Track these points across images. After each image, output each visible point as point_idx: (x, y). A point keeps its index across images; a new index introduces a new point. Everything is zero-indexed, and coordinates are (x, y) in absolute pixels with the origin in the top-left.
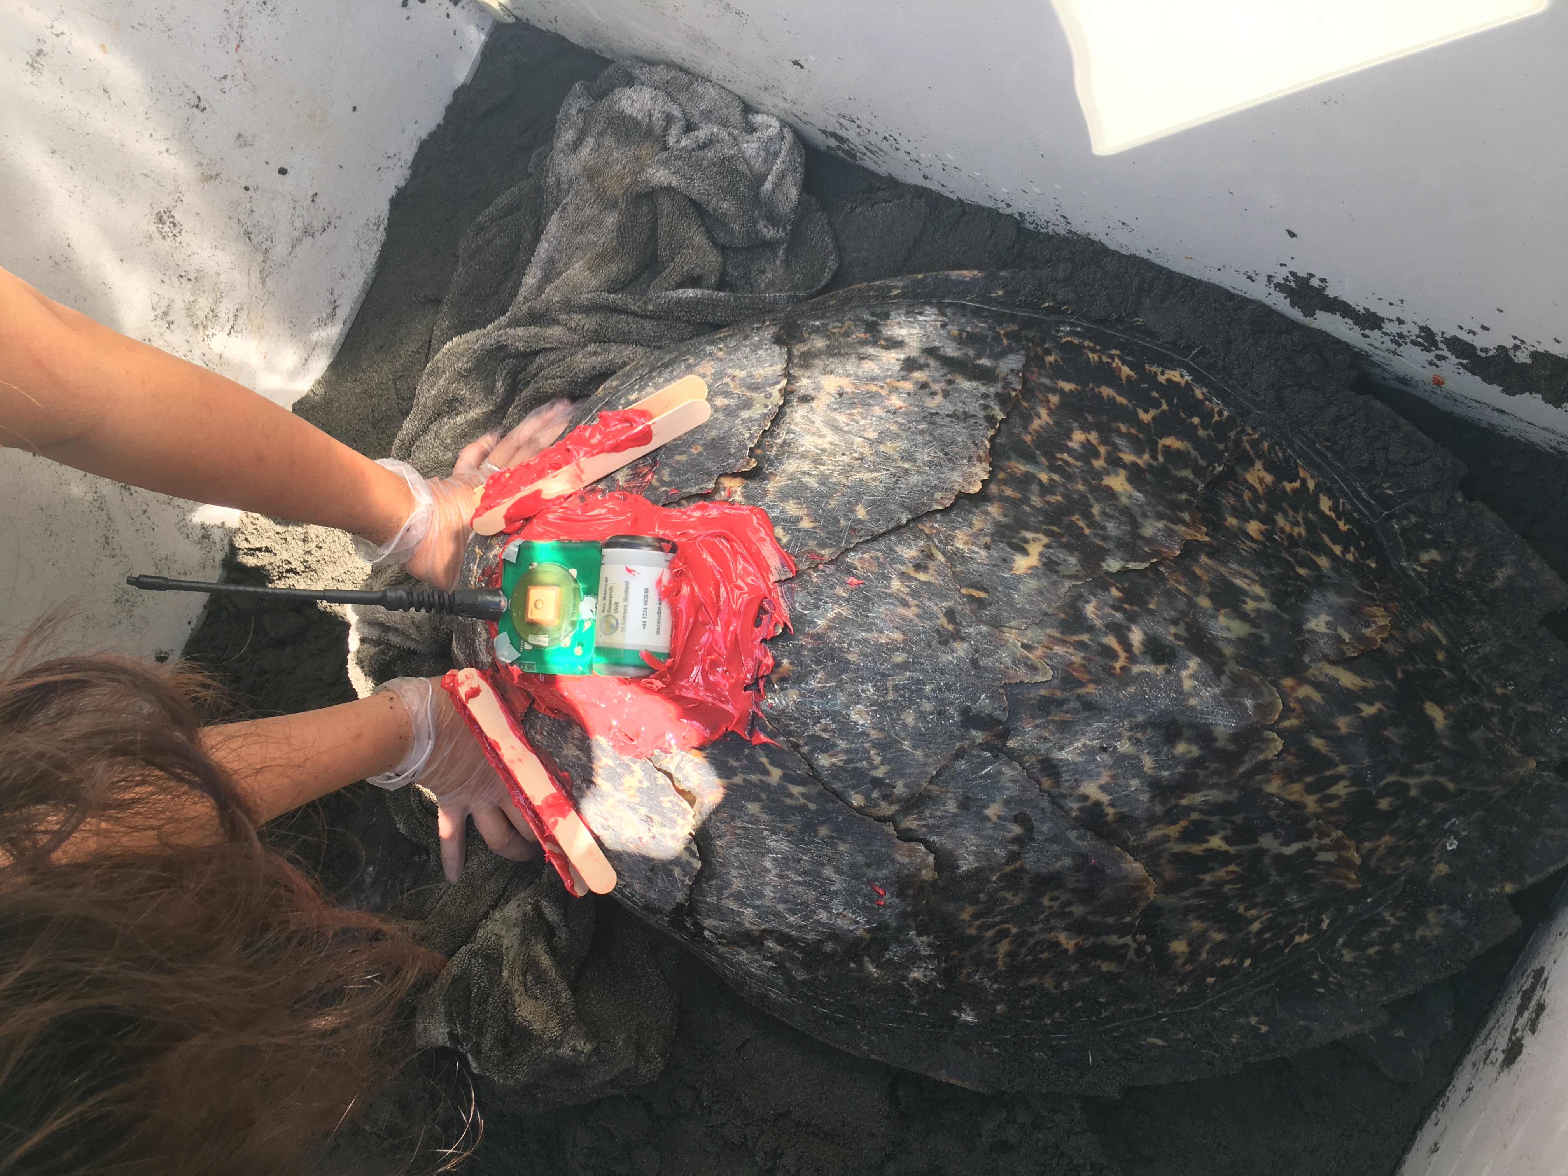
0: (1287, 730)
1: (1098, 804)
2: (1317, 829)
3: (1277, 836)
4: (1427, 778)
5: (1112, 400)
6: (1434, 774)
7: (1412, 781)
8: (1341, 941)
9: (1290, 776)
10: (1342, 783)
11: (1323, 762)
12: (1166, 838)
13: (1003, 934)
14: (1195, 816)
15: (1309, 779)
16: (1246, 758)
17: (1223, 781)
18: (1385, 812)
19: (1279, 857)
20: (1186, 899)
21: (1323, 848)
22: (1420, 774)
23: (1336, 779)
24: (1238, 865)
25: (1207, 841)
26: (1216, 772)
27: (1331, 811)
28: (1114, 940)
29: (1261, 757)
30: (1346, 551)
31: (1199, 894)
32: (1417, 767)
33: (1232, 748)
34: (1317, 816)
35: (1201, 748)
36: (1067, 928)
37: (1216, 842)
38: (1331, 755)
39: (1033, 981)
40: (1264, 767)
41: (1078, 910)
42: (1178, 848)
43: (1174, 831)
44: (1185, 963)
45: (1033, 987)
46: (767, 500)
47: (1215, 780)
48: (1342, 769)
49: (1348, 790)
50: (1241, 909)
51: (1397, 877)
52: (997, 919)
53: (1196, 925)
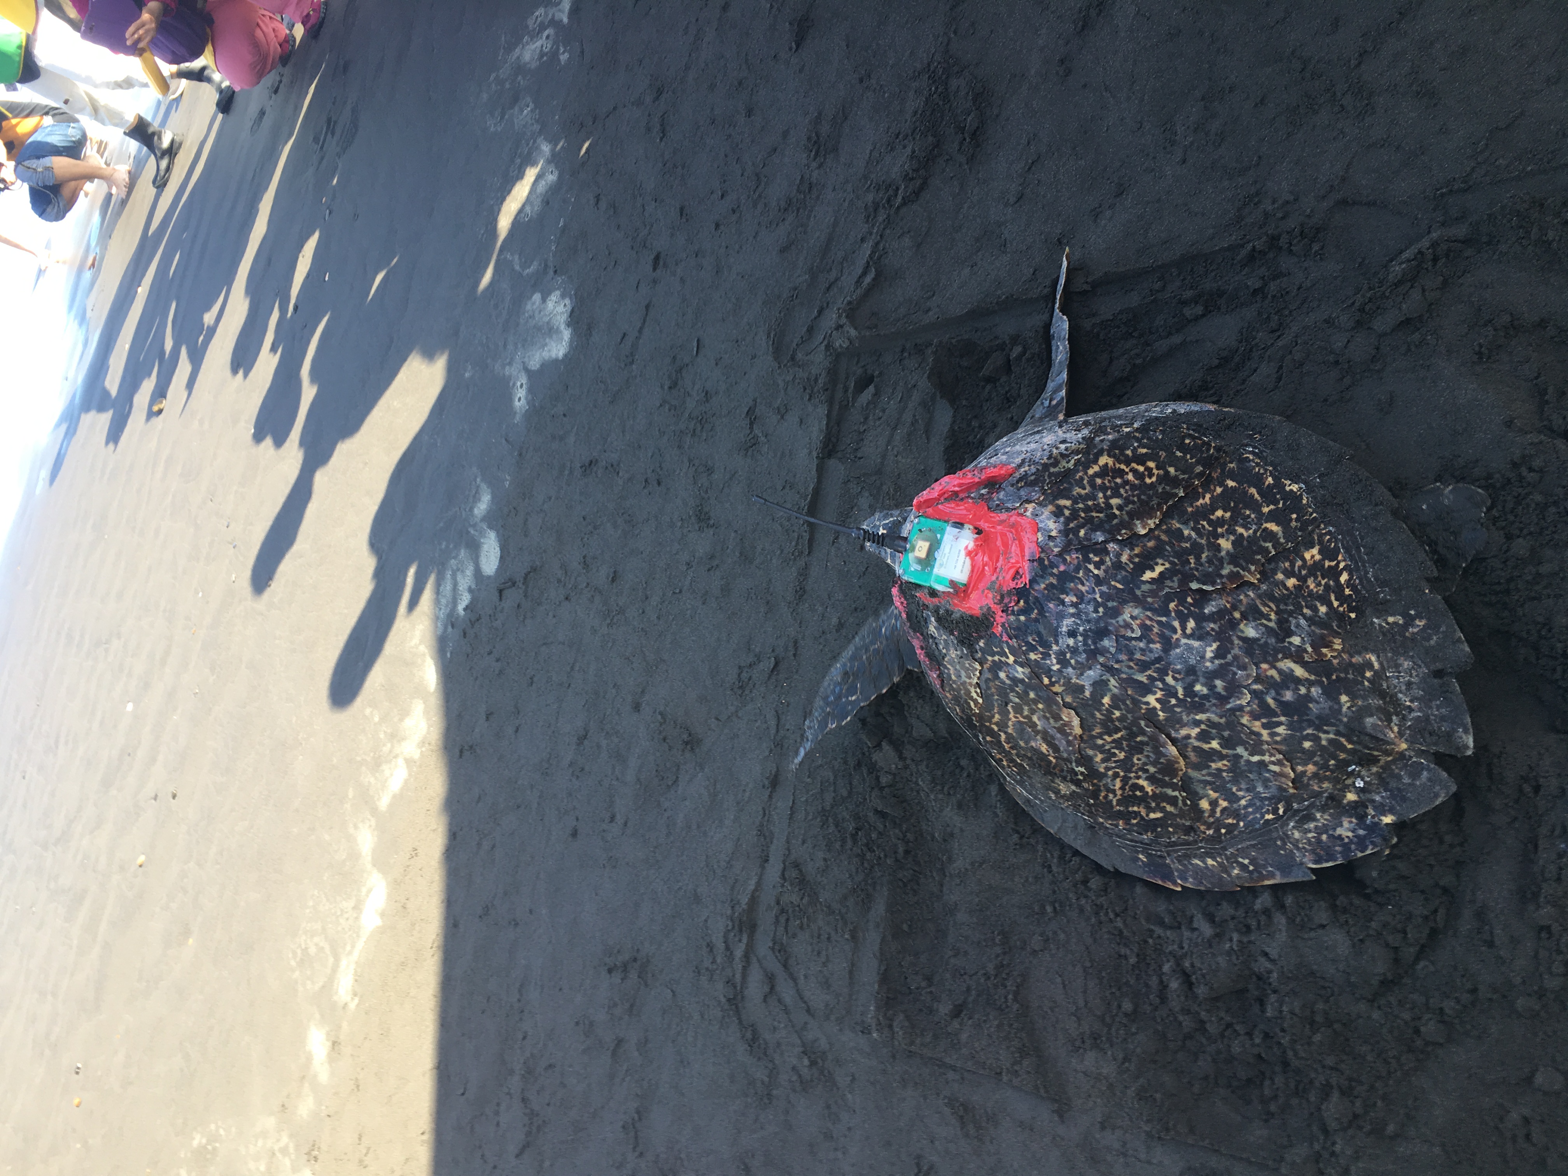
0: (1255, 690)
1: (1155, 708)
2: (1268, 751)
3: (1246, 749)
4: (1332, 736)
5: (1252, 496)
6: (1335, 734)
7: (1323, 736)
8: (1292, 824)
9: (1255, 717)
10: (1283, 727)
11: (1272, 713)
12: (1188, 737)
13: (1116, 775)
14: (1203, 727)
15: (1264, 721)
16: (1231, 701)
17: (1218, 711)
18: (1308, 750)
19: (1248, 761)
20: (1203, 775)
21: (1274, 763)
22: (1327, 732)
23: (1279, 724)
24: (1228, 761)
25: (1210, 743)
26: (1214, 705)
27: (1276, 742)
28: (1170, 792)
29: (1238, 702)
30: (1341, 605)
31: (1209, 774)
32: (1325, 728)
33: (1223, 693)
34: (1268, 743)
35: (1208, 689)
36: (1147, 779)
37: (1215, 744)
38: (1277, 710)
39: (1135, 809)
40: (1241, 708)
41: (1152, 770)
42: (1196, 744)
43: (1195, 732)
44: (1209, 816)
45: (1135, 812)
46: (1041, 518)
47: (1214, 708)
48: (1283, 719)
49: (1285, 732)
50: (1234, 789)
51: (1323, 792)
52: (1113, 765)
53: (1213, 795)
